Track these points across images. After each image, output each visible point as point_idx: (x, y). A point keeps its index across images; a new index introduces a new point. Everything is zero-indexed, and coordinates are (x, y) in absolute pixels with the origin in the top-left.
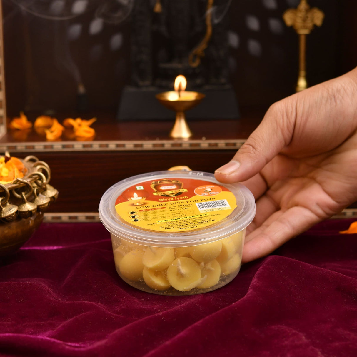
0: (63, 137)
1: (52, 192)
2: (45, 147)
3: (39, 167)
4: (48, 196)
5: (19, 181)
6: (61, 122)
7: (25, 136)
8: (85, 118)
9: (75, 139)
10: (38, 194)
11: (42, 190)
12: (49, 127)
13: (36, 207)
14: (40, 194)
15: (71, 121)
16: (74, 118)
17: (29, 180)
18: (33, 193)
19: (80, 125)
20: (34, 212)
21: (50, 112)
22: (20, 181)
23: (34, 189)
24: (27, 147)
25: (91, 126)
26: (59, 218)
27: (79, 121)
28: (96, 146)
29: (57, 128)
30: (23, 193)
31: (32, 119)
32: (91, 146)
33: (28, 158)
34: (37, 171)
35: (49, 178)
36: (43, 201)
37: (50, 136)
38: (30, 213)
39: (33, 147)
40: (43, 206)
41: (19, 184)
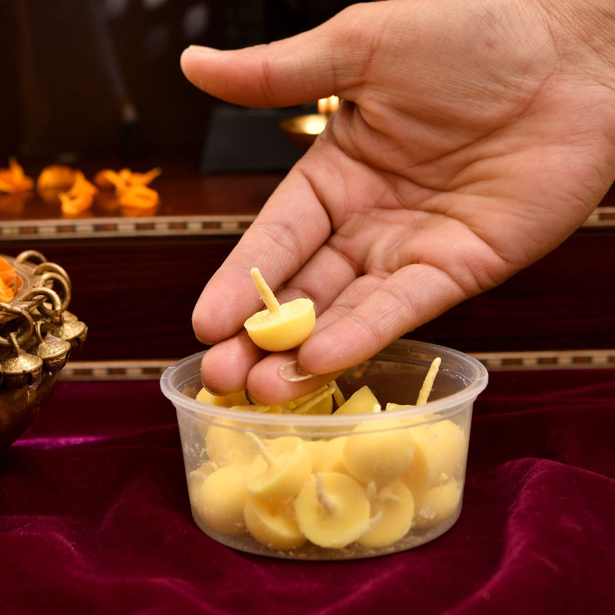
0: (95, 209)
1: (73, 328)
2: (60, 229)
3: (46, 276)
4: (67, 336)
5: (4, 310)
6: (90, 177)
7: (18, 207)
8: (138, 168)
9: (119, 212)
10: (44, 334)
11: (54, 325)
12: (66, 188)
13: (40, 363)
14: (49, 335)
15: (110, 176)
16: (117, 169)
17: (26, 305)
18: (35, 332)
19: (128, 184)
20: (36, 375)
21: (69, 157)
22: (6, 308)
23: (37, 324)
24: (22, 230)
25: (151, 186)
26: (89, 372)
27: (126, 175)
28: (163, 226)
29: (83, 190)
30: (13, 335)
31: (33, 172)
32: (152, 226)
33: (24, 255)
34: (42, 284)
35: (68, 298)
36: (55, 348)
37: (69, 206)
38: (28, 377)
39: (35, 230)
40: (55, 361)
41: (5, 315)
